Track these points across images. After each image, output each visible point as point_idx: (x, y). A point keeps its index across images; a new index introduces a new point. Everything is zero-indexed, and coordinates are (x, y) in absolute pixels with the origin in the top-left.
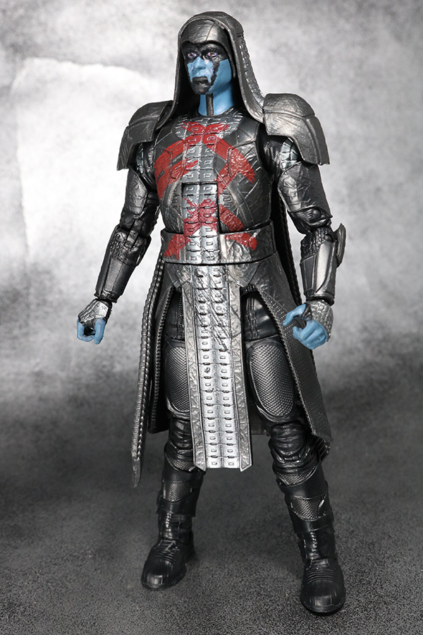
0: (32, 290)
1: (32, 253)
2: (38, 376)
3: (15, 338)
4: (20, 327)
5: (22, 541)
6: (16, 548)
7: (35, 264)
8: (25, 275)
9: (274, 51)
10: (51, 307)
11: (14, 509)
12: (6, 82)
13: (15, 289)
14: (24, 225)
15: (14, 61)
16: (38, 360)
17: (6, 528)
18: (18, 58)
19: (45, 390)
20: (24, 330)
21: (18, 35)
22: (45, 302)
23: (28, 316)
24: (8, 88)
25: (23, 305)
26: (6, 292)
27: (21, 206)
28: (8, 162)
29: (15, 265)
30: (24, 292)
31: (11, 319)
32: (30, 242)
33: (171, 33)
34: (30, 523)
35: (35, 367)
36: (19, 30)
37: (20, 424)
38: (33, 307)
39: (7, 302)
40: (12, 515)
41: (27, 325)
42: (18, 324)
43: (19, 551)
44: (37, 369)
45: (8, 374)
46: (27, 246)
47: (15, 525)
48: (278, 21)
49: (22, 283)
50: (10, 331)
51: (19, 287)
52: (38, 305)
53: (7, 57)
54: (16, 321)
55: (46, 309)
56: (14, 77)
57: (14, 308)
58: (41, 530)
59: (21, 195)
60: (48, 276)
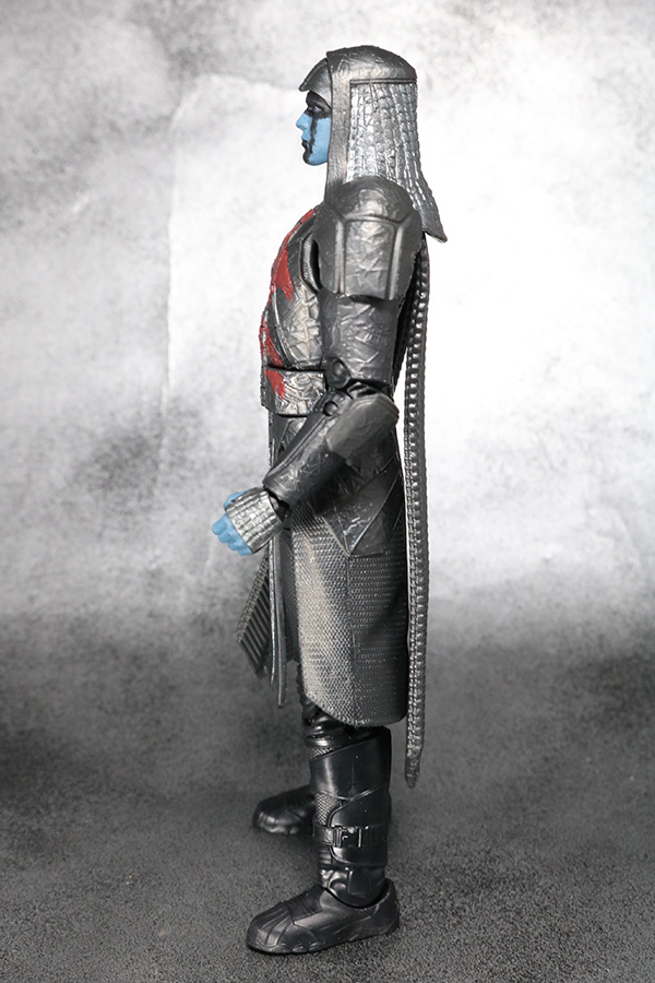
0: (165, 441)
1: (173, 381)
2: (154, 577)
3: (130, 513)
4: (140, 497)
5: (36, 858)
6: (23, 869)
7: (176, 400)
8: (159, 415)
9: (600, 82)
10: (191, 469)
11: (50, 801)
12: (165, 110)
13: (140, 436)
14: (167, 335)
15: (181, 78)
16: (158, 552)
17: (24, 832)
18: (187, 74)
19: (161, 601)
20: (144, 503)
21: (190, 37)
22: (183, 460)
23: (154, 480)
24: (168, 119)
25: (149, 462)
26: (127, 439)
27: (165, 307)
28: (154, 236)
29: (145, 398)
30: (153, 442)
31: (128, 483)
32: (172, 365)
33: (432, 44)
34: (61, 830)
35: (151, 562)
36: (193, 30)
37: (113, 650)
38: (162, 467)
39: (127, 455)
40: (42, 810)
41: (150, 493)
42: (137, 492)
43: (24, 874)
44: (154, 567)
45: (110, 570)
46: (167, 370)
47: (39, 830)
48: (612, 32)
49: (152, 429)
50: (124, 502)
51: (146, 434)
52: (172, 464)
53: (171, 70)
54: (136, 486)
55: (182, 472)
56: (178, 104)
57: (134, 466)
58: (72, 845)
59: (168, 289)
60: (193, 421)
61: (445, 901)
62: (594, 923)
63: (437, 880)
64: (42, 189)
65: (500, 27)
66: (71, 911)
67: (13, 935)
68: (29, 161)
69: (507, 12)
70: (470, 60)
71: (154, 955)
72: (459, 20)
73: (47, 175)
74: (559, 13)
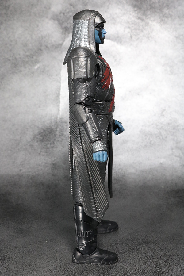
0: (58, 129)
1: (61, 114)
2: (54, 165)
3: (48, 148)
4: (51, 144)
5: (21, 235)
6: (17, 238)
7: (61, 119)
8: (57, 122)
9: (177, 38)
10: (65, 137)
11: (25, 221)
12: (61, 42)
13: (51, 128)
14: (59, 101)
15: (65, 34)
16: (55, 159)
17: (18, 228)
18: (67, 33)
19: (56, 172)
20: (52, 145)
21: (68, 24)
22: (63, 135)
23: (55, 140)
24: (61, 45)
25: (53, 135)
26: (48, 129)
27: (59, 94)
28: (57, 75)
29: (53, 118)
30: (55, 129)
31: (48, 140)
32: (60, 109)
33: (132, 27)
34: (28, 229)
35: (53, 161)
36: (69, 22)
37: (42, 184)
38: (57, 136)
39: (48, 133)
40: (23, 223)
41: (54, 143)
42: (50, 143)
43: (18, 239)
44: (54, 162)
45: (42, 163)
46: (59, 110)
47: (22, 228)
48: (180, 25)
49: (55, 126)
50: (47, 145)
51: (53, 127)
52: (60, 136)
53: (62, 32)
54: (50, 141)
55: (62, 138)
56: (64, 41)
57: (49, 136)
58: (31, 232)
59: (60, 89)
60: (65, 124)
61: (134, 247)
62: (176, 254)
63: (132, 241)
64: (27, 62)
65: (150, 23)
66: (31, 248)
67: (15, 254)
68: (24, 55)
69: (152, 19)
70: (142, 31)
71: (54, 260)
72: (140, 21)
73: (28, 59)
74: (166, 19)
